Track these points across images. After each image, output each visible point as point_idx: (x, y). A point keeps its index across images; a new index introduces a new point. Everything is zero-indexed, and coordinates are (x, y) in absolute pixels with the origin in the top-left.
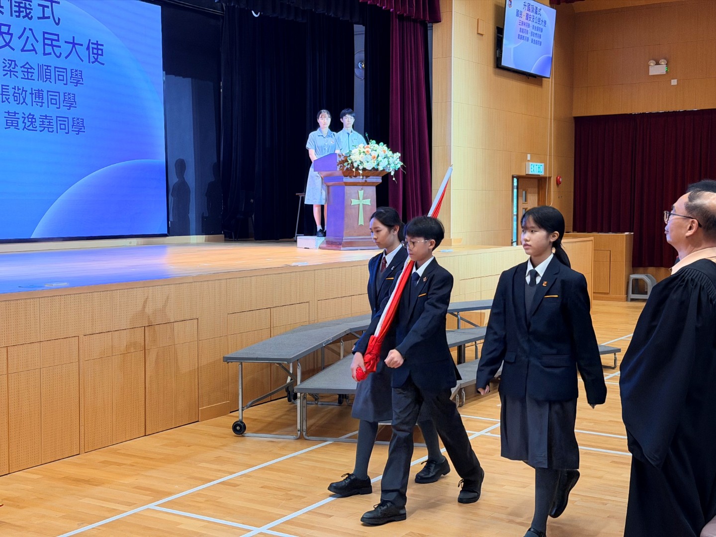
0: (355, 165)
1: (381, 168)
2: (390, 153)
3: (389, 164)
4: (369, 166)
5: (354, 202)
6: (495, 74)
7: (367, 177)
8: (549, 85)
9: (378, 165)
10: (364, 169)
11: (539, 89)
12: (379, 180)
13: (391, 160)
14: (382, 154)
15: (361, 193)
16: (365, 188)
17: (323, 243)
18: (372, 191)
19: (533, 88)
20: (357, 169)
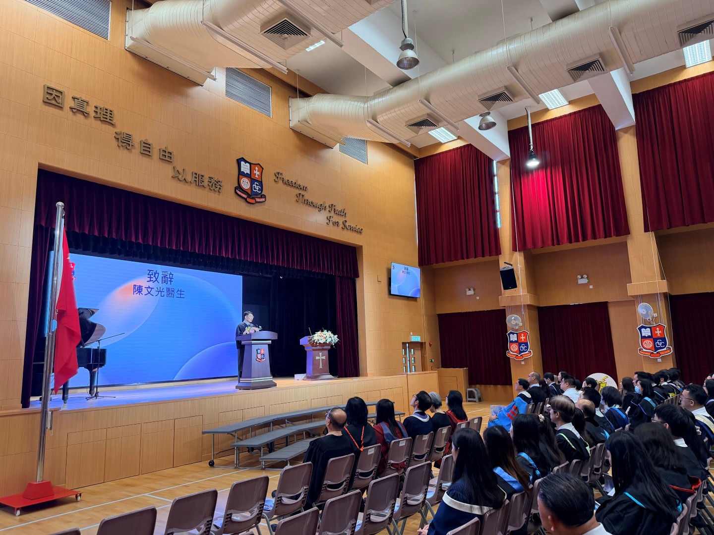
0: (315, 341)
1: (328, 342)
2: (332, 335)
3: (332, 340)
4: (322, 342)
5: (317, 358)
6: (389, 298)
7: (323, 346)
8: (422, 301)
9: (326, 341)
10: (320, 343)
11: (415, 303)
12: (329, 347)
13: (333, 339)
14: (328, 336)
15: (321, 354)
16: (323, 351)
17: (305, 377)
18: (326, 352)
19: (412, 303)
20: (316, 343)
